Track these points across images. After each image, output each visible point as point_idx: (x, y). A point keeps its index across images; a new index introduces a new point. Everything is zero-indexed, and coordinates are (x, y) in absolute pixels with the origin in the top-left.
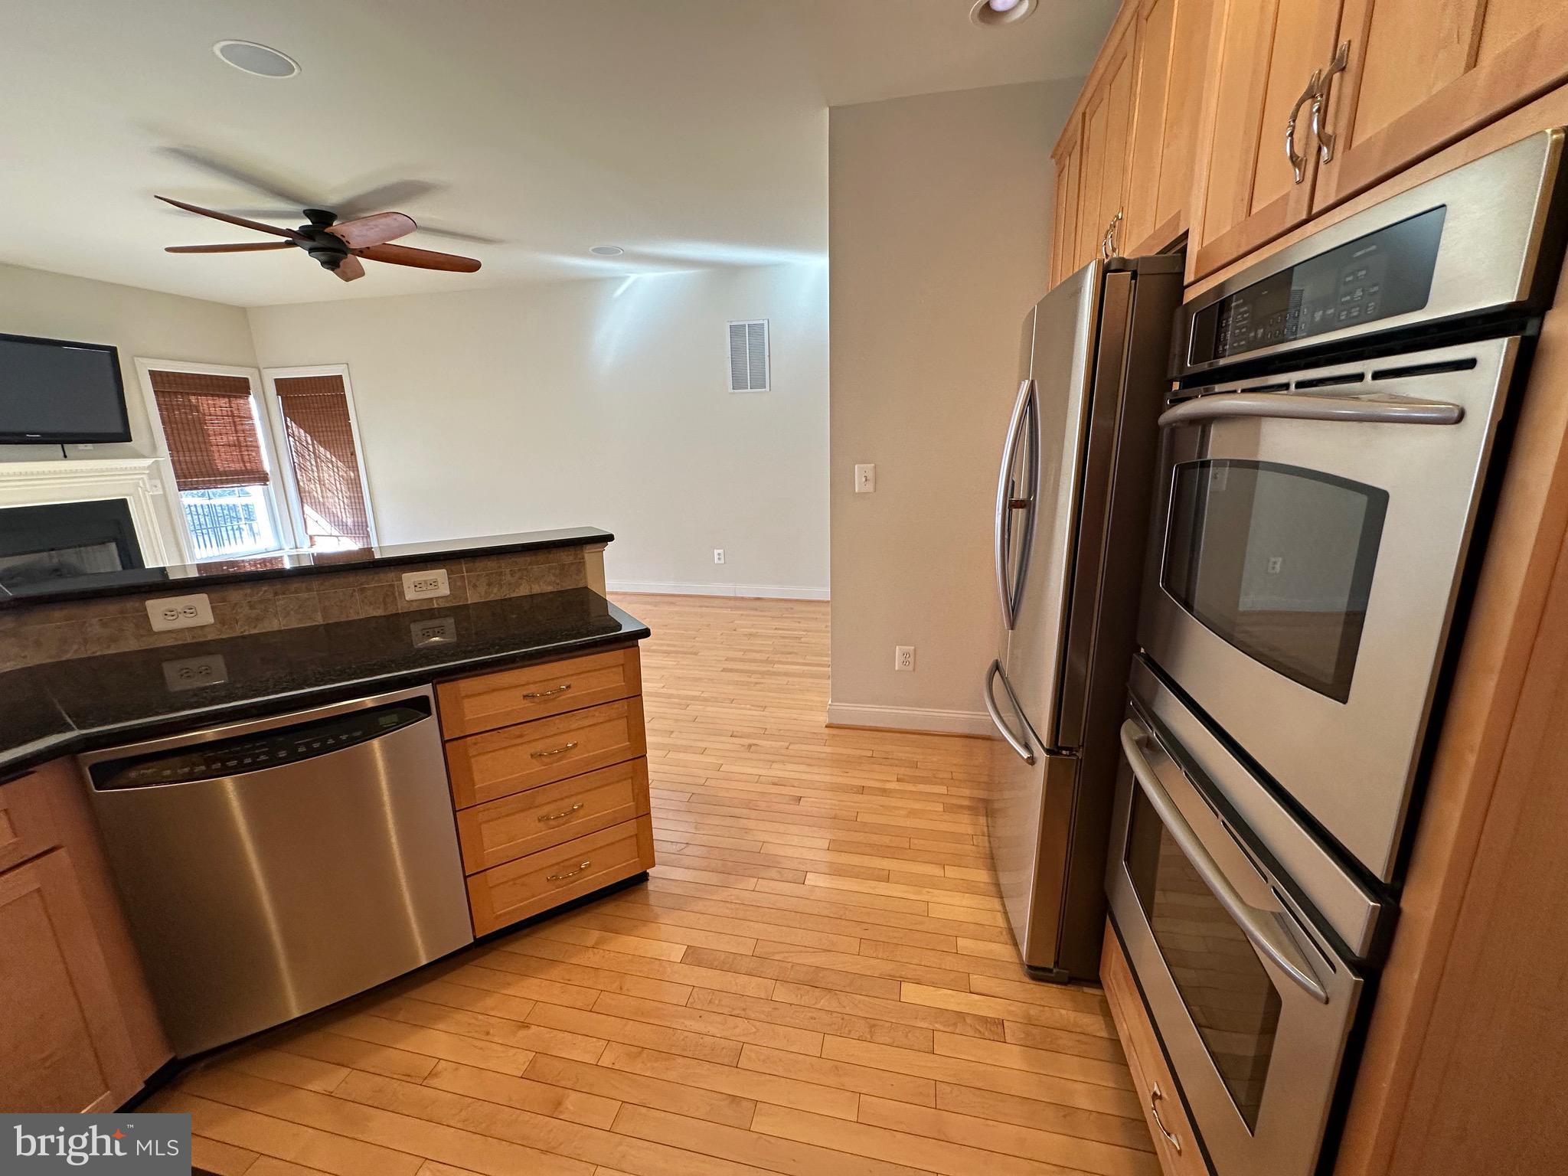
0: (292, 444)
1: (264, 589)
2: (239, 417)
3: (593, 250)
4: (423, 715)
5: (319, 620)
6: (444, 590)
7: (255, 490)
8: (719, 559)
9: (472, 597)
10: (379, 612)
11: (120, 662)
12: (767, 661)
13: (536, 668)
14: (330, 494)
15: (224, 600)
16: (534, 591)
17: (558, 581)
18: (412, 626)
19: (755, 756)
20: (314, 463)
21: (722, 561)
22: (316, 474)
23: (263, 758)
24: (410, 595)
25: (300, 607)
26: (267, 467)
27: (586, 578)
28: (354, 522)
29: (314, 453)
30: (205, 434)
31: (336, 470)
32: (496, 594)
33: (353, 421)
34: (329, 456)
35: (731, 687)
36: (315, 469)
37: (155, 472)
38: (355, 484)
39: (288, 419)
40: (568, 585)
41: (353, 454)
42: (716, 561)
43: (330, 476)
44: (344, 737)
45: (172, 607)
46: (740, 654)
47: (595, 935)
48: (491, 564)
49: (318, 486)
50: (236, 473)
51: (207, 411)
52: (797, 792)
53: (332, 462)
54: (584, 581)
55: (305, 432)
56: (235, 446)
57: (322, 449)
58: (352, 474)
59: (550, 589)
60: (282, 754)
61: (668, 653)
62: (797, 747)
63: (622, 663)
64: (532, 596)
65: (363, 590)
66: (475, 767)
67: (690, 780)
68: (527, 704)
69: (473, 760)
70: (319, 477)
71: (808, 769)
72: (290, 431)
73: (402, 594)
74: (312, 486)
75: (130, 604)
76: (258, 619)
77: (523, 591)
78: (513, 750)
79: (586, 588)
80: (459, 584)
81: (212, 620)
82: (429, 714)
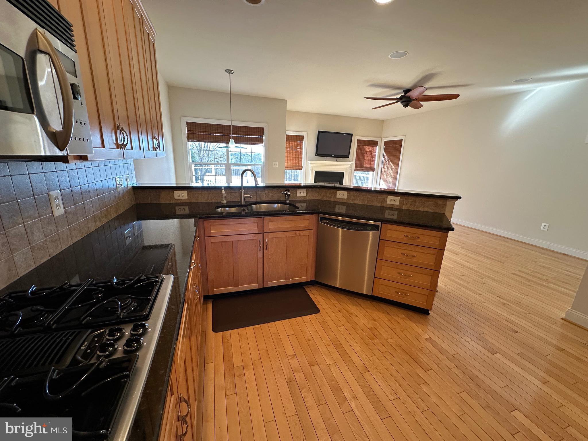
0: (383, 160)
1: (358, 193)
2: (373, 152)
3: (514, 82)
4: (377, 230)
5: (366, 203)
6: (398, 203)
7: (371, 173)
8: (544, 228)
9: (405, 207)
10: (379, 205)
11: (329, 202)
12: (546, 281)
13: (411, 228)
14: (388, 176)
15: (349, 194)
16: (425, 210)
17: (434, 209)
18: (386, 211)
19: (505, 308)
20: (387, 166)
21: (546, 230)
22: (387, 170)
23: (344, 227)
24: (388, 202)
25: (363, 199)
26: (375, 167)
27: (445, 210)
28: (392, 186)
29: (388, 163)
30: (364, 157)
31: (392, 169)
32: (412, 208)
33: (401, 154)
34: (391, 165)
35: (513, 281)
36: (387, 168)
37: (351, 167)
38: (396, 174)
39: (385, 153)
40: (438, 211)
41: (398, 164)
42: (542, 228)
43: (390, 171)
44: (359, 228)
45: (340, 193)
46: (529, 272)
47: (403, 316)
48: (413, 198)
49: (386, 173)
50: (368, 168)
51: (366, 151)
52: (517, 330)
53: (392, 166)
54: (444, 211)
55: (388, 157)
56: (370, 160)
57: (390, 162)
58: (396, 171)
59: (430, 210)
60: (347, 227)
61: (488, 258)
62: (532, 316)
63: (440, 236)
64: (423, 211)
65: (377, 198)
66: (385, 250)
67: (466, 300)
68: (405, 238)
69: (385, 247)
70: (387, 171)
71: (533, 326)
72: (384, 156)
73: (386, 201)
74: (385, 173)
75: (335, 191)
76: (354, 200)
77: (421, 209)
78: (397, 249)
79: (444, 214)
80: (402, 202)
81: (346, 198)
82: (378, 230)
